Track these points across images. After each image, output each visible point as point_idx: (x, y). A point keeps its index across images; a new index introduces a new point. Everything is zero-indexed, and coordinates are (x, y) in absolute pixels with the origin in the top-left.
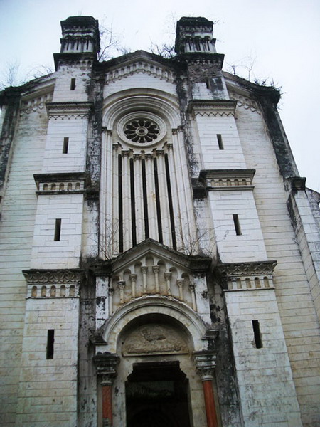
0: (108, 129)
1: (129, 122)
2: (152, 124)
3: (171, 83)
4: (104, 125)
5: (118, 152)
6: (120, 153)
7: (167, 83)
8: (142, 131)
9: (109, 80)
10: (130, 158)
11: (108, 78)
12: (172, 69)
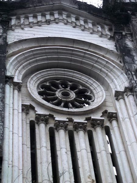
0: (16, 80)
1: (45, 81)
2: (81, 87)
3: (106, 39)
4: (8, 74)
5: (29, 116)
6: (33, 119)
7: (101, 39)
8: (66, 94)
9: (15, 26)
10: (48, 126)
11: (13, 22)
12: (107, 22)
